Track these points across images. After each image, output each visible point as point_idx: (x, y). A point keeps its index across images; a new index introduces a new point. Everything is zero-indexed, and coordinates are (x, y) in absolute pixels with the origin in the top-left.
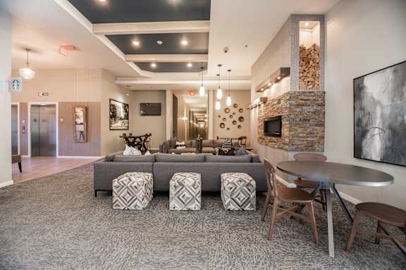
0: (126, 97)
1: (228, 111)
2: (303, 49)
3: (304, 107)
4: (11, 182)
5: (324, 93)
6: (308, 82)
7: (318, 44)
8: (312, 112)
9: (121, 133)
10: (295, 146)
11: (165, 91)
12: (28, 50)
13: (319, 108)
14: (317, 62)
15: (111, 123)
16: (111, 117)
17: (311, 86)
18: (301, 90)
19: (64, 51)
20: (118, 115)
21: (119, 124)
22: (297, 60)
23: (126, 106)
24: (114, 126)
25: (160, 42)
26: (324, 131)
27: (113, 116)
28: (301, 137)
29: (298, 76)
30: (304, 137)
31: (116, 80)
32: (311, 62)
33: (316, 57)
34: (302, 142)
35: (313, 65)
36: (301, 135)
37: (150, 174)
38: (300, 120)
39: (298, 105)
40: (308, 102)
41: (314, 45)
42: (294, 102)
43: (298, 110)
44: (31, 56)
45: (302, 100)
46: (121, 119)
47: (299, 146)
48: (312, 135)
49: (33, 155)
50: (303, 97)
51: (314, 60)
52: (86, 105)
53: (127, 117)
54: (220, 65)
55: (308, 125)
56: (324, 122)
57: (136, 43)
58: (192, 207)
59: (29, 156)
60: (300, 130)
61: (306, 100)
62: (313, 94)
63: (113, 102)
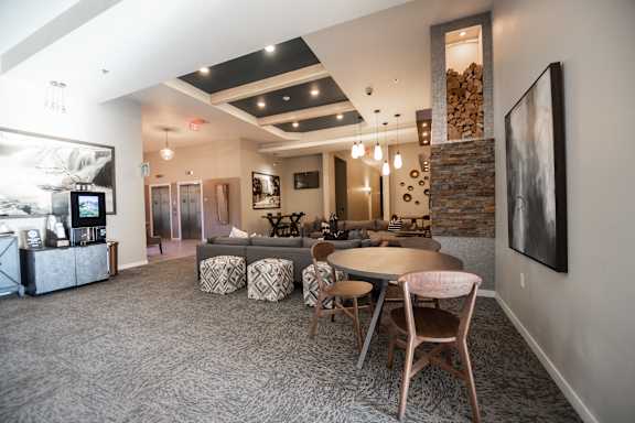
0: (274, 168)
1: (415, 174)
2: (452, 76)
3: (456, 168)
4: (146, 262)
5: (493, 140)
6: (464, 126)
7: (480, 62)
8: (471, 174)
9: (265, 213)
10: (443, 229)
11: (321, 155)
12: (167, 130)
13: (484, 166)
14: (479, 91)
15: (254, 201)
16: (255, 194)
17: (470, 132)
18: (450, 142)
19: (195, 126)
20: (264, 190)
21: (266, 202)
22: (443, 96)
23: (275, 179)
24: (259, 204)
25: (287, 98)
26: (494, 205)
27: (258, 191)
28: (452, 215)
29: (445, 119)
30: (458, 214)
31: (260, 148)
32: (468, 94)
33: (477, 83)
34: (454, 223)
35: (472, 98)
36: (451, 211)
37: (240, 259)
38: (450, 188)
39: (445, 165)
40: (464, 159)
41: (474, 65)
42: (438, 161)
43: (446, 172)
44: (170, 134)
45: (452, 156)
46: (269, 195)
47: (450, 229)
48: (471, 211)
49: (184, 238)
50: (453, 152)
51: (473, 90)
52: (227, 182)
53: (277, 192)
54: (377, 111)
55: (463, 195)
56: (494, 189)
57: (261, 105)
58: (269, 297)
59: (180, 238)
60: (449, 204)
61: (458, 156)
62: (471, 145)
63: (256, 176)
